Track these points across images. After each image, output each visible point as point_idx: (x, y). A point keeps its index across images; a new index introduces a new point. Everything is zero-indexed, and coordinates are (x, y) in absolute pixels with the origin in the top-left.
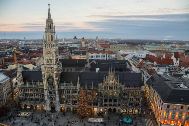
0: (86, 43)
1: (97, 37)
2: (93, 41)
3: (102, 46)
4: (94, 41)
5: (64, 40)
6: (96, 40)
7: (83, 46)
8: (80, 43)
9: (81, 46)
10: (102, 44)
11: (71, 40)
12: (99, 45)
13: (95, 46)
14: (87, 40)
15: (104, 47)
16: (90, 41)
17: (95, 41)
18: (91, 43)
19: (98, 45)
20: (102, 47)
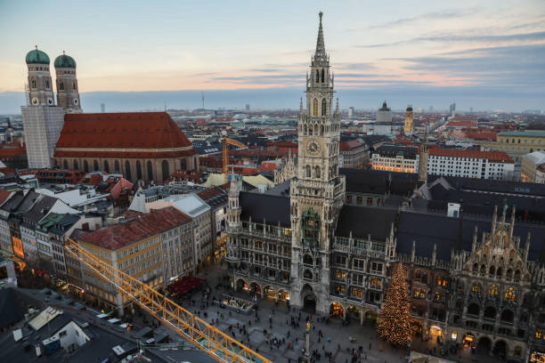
0: (417, 123)
1: (454, 104)
2: (438, 117)
3: (470, 133)
4: (443, 119)
5: (350, 114)
6: (450, 115)
7: (407, 134)
8: (397, 124)
9: (402, 134)
10: (468, 130)
11: (370, 115)
12: (458, 132)
13: (445, 134)
14: (422, 114)
15: (476, 139)
16: (428, 118)
17: (446, 119)
18: (432, 124)
19: (455, 131)
20: (470, 137)
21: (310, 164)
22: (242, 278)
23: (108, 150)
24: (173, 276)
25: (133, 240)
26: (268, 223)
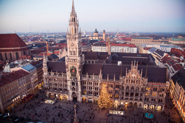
4: (115, 34)
5: (85, 33)
8: (100, 36)
10: (123, 37)
11: (91, 33)
13: (116, 39)
16: (110, 34)
17: (116, 34)
19: (119, 38)
20: (123, 40)
21: (72, 51)
24: (24, 95)
25: (6, 83)
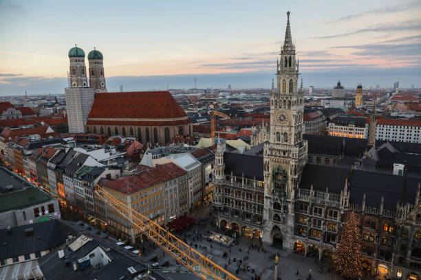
0: (366, 98)
1: (398, 83)
2: (383, 93)
3: (412, 106)
4: (388, 94)
5: (311, 91)
6: (394, 92)
7: (357, 107)
8: (349, 99)
9: (353, 106)
10: (411, 103)
11: (327, 92)
12: (401, 105)
13: (390, 107)
14: (369, 91)
15: (417, 111)
16: (375, 94)
17: (391, 95)
18: (378, 99)
19: (398, 104)
20: (411, 109)
21: (280, 131)
22: (224, 219)
23: (125, 120)
24: (172, 215)
25: (143, 188)
26: (245, 177)
